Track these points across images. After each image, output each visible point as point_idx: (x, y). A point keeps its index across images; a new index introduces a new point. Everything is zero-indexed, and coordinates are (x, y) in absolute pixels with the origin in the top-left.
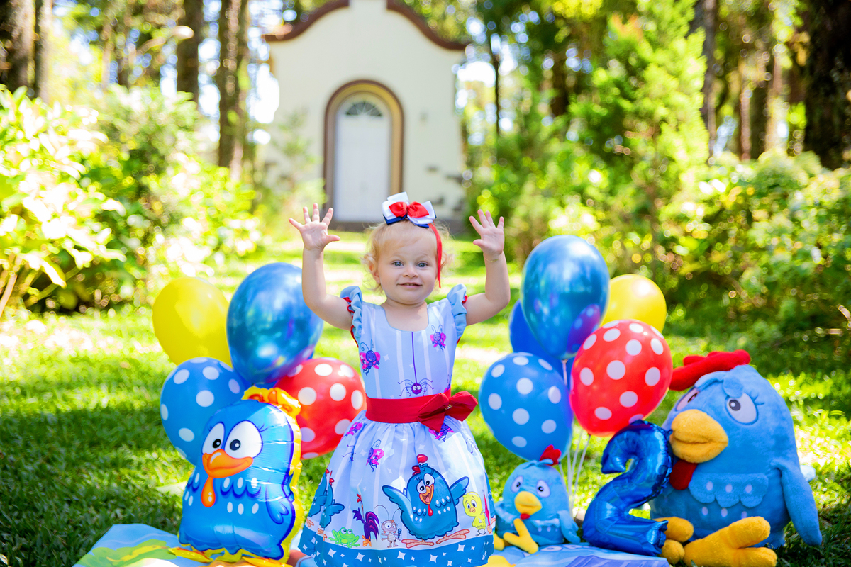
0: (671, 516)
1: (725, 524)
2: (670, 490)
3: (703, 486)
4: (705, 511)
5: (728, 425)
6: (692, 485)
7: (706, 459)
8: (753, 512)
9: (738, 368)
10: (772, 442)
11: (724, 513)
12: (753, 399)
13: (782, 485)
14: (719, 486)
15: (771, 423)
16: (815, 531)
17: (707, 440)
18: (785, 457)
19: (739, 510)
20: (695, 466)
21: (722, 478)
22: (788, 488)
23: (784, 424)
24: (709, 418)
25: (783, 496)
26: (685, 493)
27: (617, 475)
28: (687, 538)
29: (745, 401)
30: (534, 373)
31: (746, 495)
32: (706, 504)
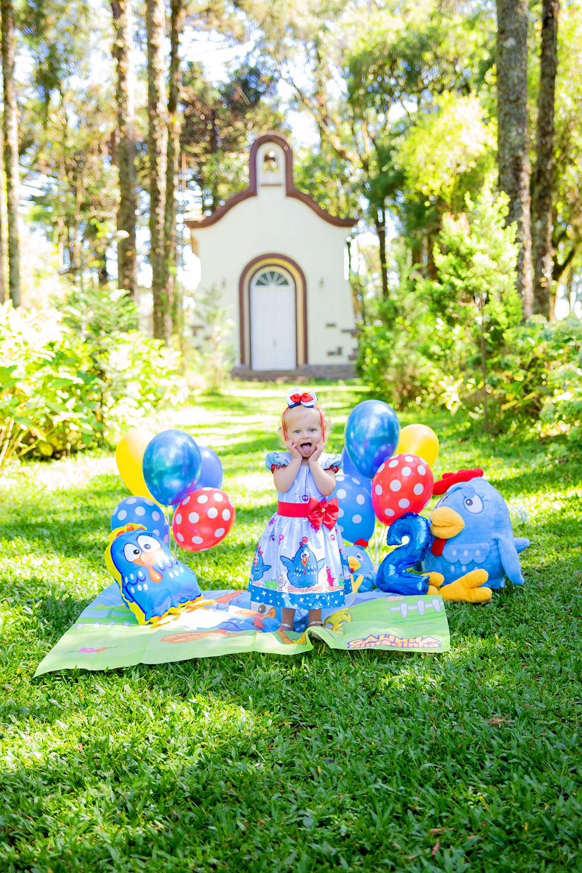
0: (431, 571)
1: (463, 574)
2: (432, 556)
3: (450, 552)
4: (452, 568)
5: (465, 515)
6: (444, 552)
7: (452, 536)
8: (480, 566)
9: (474, 479)
10: (492, 524)
11: (464, 569)
12: (481, 498)
13: (498, 549)
14: (459, 551)
15: (493, 513)
16: (518, 576)
17: (451, 525)
18: (501, 532)
19: (472, 565)
20: (445, 541)
21: (462, 546)
22: (502, 551)
23: (501, 513)
24: (453, 511)
25: (499, 556)
26: (440, 557)
27: (396, 546)
28: (440, 584)
29: (476, 499)
30: (349, 487)
31: (476, 557)
32: (453, 564)
